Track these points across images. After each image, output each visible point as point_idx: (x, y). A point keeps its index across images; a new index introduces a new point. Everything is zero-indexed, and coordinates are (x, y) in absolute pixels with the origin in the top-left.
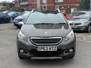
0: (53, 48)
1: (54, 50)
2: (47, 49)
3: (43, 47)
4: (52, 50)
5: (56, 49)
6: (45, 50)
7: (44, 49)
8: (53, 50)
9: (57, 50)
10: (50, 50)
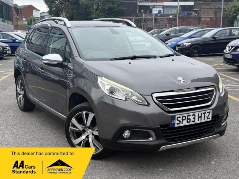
0: (204, 113)
1: (208, 118)
2: (194, 118)
3: (186, 115)
4: (203, 121)
5: (210, 116)
6: (191, 123)
7: (188, 119)
8: (206, 120)
9: (213, 117)
10: (200, 121)
